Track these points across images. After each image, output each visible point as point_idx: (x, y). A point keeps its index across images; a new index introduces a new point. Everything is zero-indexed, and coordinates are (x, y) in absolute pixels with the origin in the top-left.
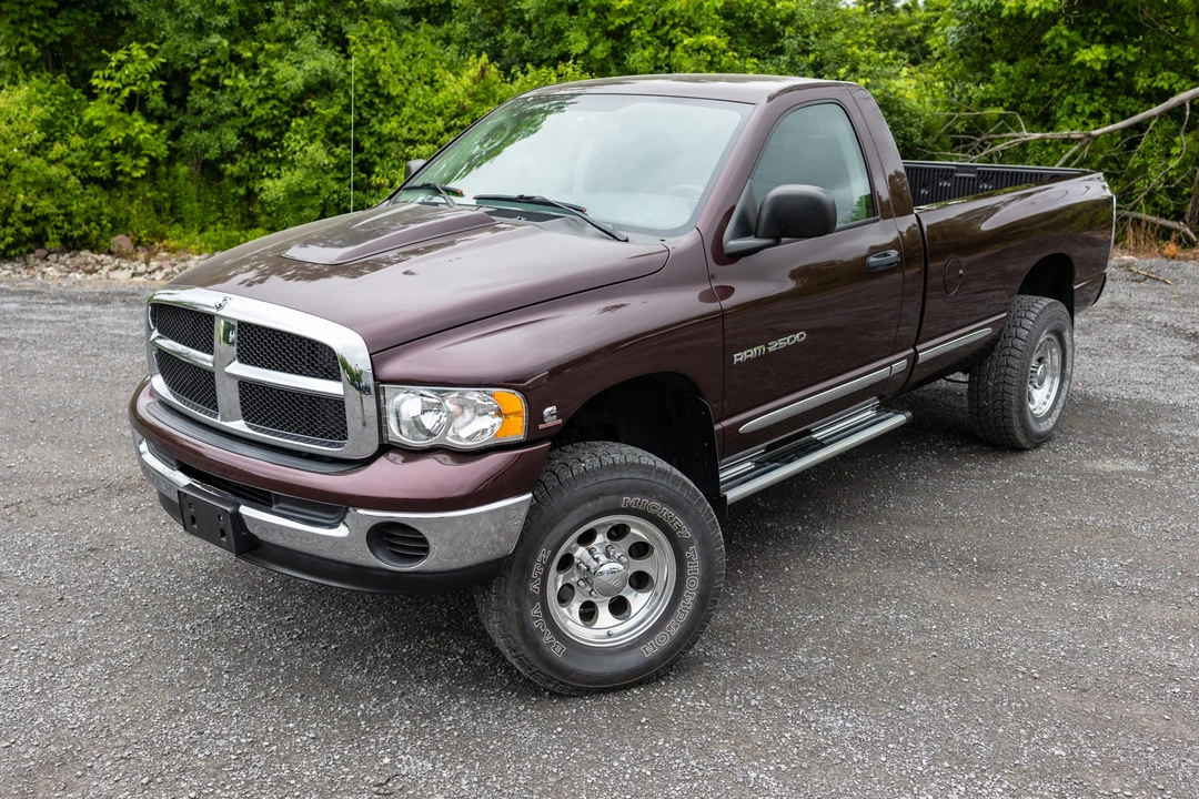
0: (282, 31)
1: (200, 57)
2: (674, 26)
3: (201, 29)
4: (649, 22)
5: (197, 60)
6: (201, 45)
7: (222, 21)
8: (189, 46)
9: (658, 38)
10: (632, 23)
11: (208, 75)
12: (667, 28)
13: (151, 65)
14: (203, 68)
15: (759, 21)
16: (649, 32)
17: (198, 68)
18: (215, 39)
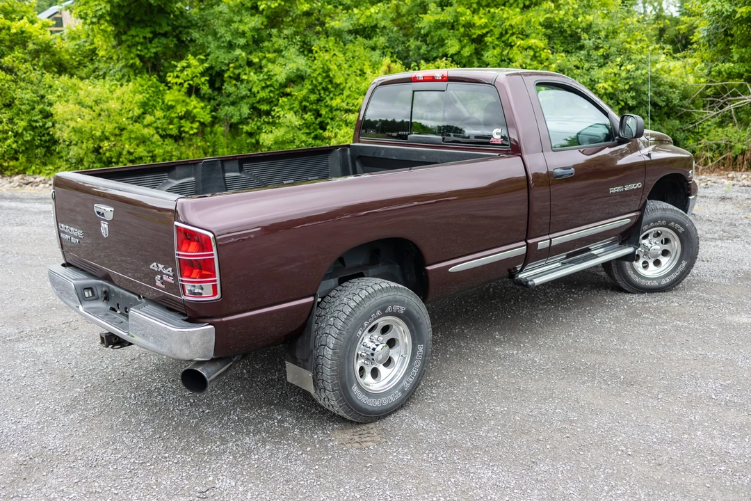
0: (276, 46)
1: (230, 63)
2: (513, 34)
3: (231, 46)
4: (497, 32)
5: (228, 65)
6: (231, 56)
7: (242, 41)
8: (223, 56)
9: (503, 42)
10: (487, 33)
11: (234, 74)
12: (508, 35)
13: (201, 69)
14: (231, 69)
15: (568, 29)
16: (497, 38)
17: (228, 70)
18: (238, 52)
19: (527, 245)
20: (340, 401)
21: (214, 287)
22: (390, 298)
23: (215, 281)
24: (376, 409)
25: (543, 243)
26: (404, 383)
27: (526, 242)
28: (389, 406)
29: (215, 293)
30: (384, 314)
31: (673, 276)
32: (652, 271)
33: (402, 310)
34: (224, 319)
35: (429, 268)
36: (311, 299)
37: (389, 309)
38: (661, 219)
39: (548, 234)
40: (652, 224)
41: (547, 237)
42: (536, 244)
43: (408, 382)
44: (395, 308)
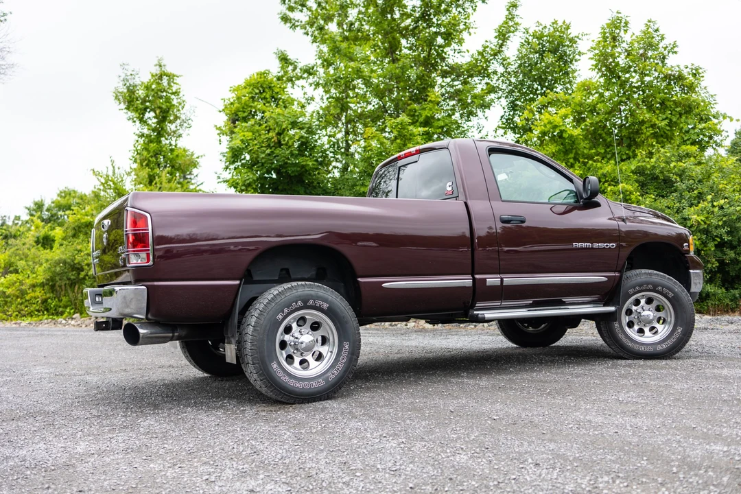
19: (474, 279)
20: (260, 375)
21: (148, 255)
22: (312, 293)
23: (149, 250)
24: (297, 390)
25: (492, 280)
26: (329, 374)
27: (473, 276)
28: (310, 391)
29: (148, 261)
30: (306, 307)
31: (670, 343)
32: (648, 338)
33: (325, 306)
34: (156, 283)
35: (359, 279)
36: (237, 282)
37: (311, 302)
38: (648, 284)
39: (500, 274)
40: (637, 288)
41: (499, 276)
42: (485, 280)
43: (333, 374)
44: (318, 303)
